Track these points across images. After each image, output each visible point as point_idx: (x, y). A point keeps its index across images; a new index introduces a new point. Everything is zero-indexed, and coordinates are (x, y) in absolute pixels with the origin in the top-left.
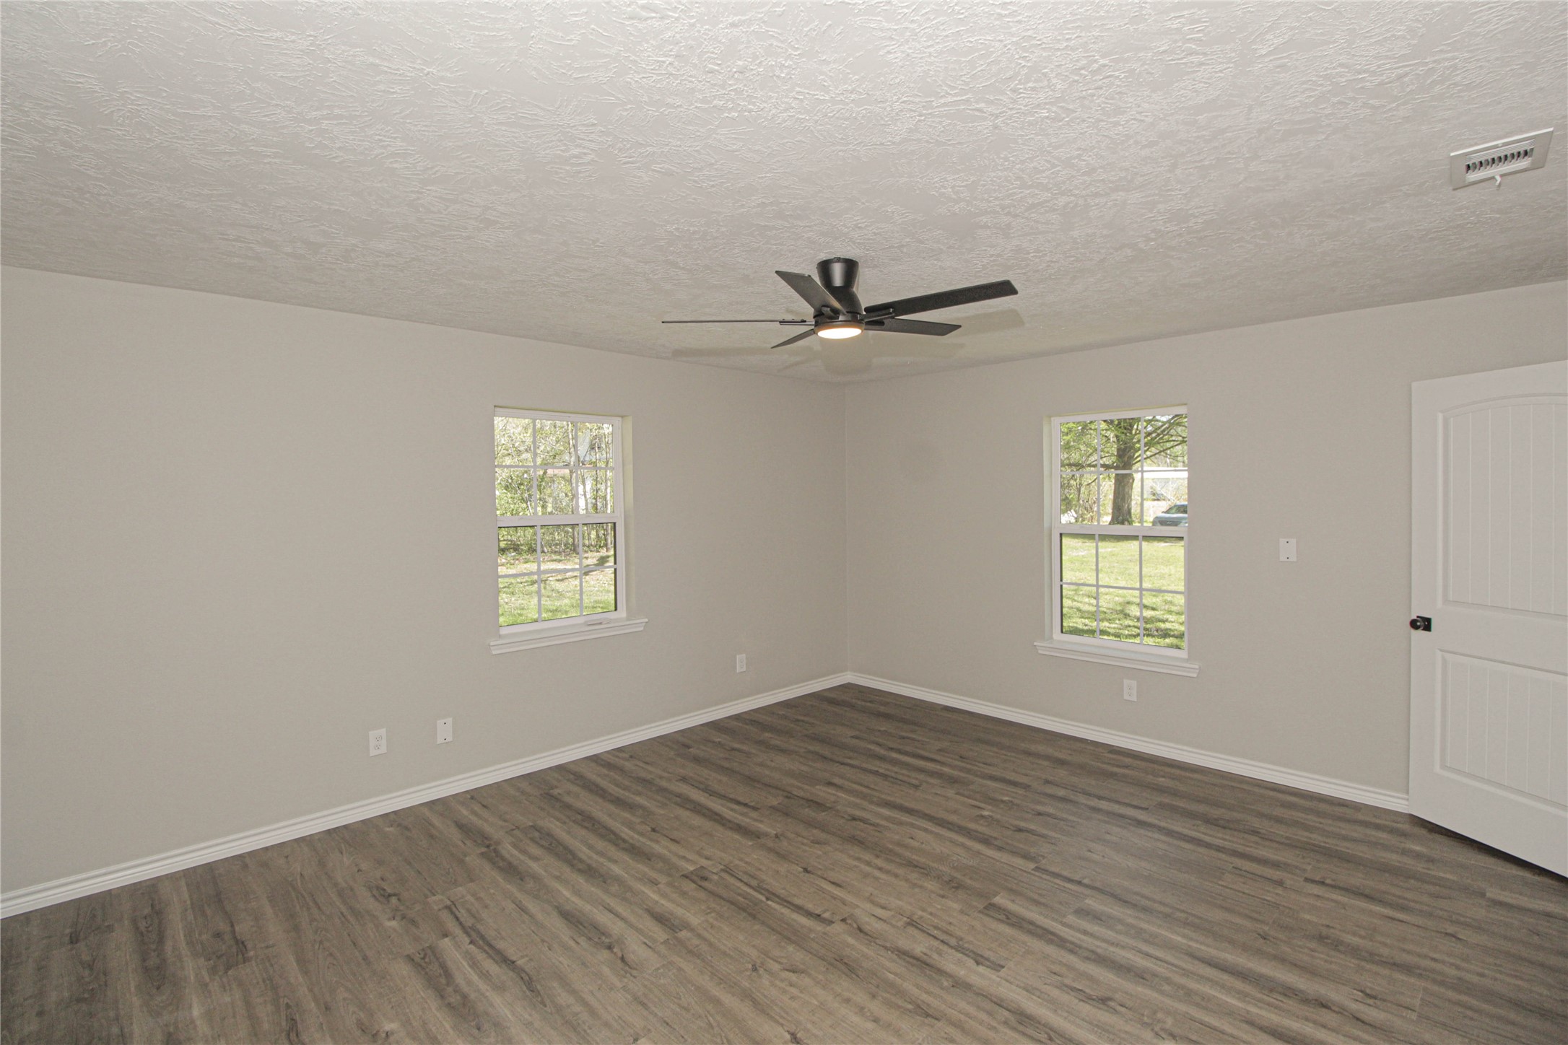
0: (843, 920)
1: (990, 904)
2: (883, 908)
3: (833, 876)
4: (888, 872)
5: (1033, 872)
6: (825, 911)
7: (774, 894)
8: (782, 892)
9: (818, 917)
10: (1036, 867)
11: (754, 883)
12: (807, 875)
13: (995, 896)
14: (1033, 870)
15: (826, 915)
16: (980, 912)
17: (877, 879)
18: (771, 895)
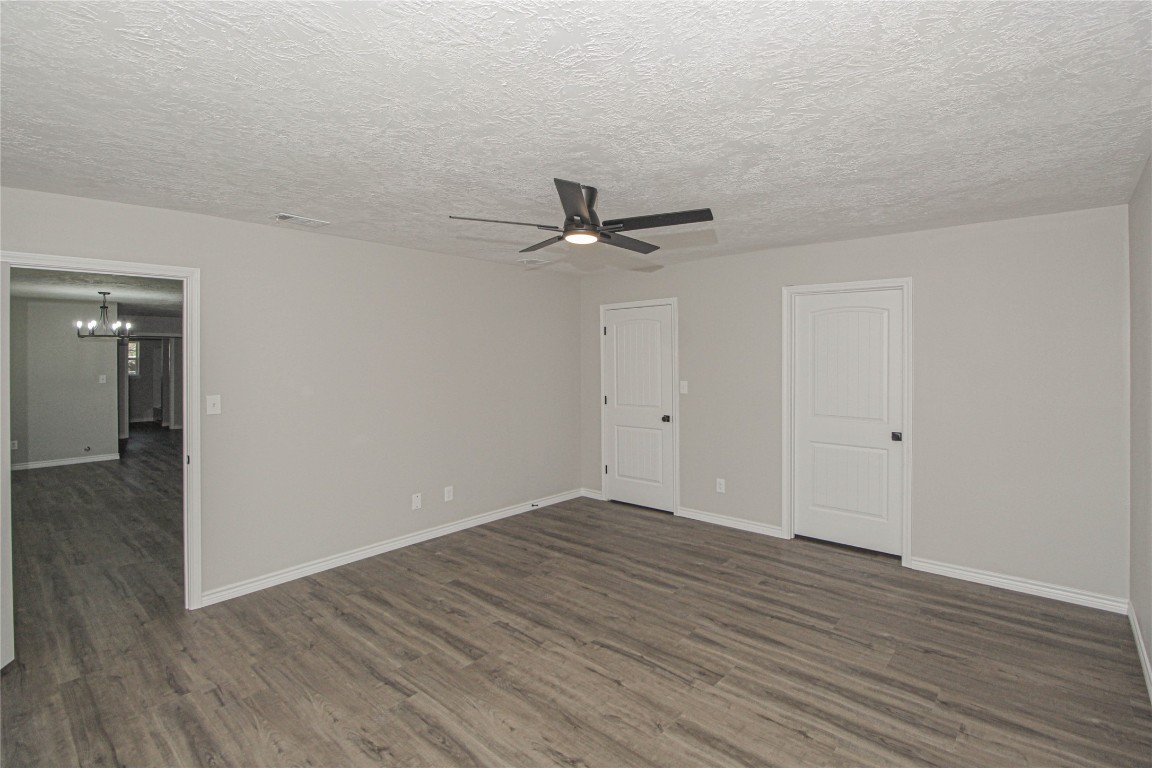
0: (585, 644)
1: (475, 659)
2: (556, 653)
3: (594, 678)
4: (547, 683)
5: (416, 689)
6: (597, 650)
7: (638, 661)
8: (633, 662)
9: (603, 646)
10: (409, 696)
11: (658, 670)
12: (616, 678)
13: (468, 667)
14: (415, 693)
15: (596, 647)
16: (486, 653)
17: (558, 676)
18: (640, 660)
